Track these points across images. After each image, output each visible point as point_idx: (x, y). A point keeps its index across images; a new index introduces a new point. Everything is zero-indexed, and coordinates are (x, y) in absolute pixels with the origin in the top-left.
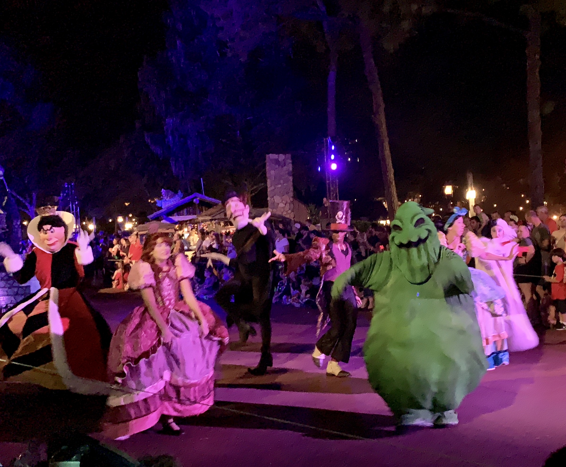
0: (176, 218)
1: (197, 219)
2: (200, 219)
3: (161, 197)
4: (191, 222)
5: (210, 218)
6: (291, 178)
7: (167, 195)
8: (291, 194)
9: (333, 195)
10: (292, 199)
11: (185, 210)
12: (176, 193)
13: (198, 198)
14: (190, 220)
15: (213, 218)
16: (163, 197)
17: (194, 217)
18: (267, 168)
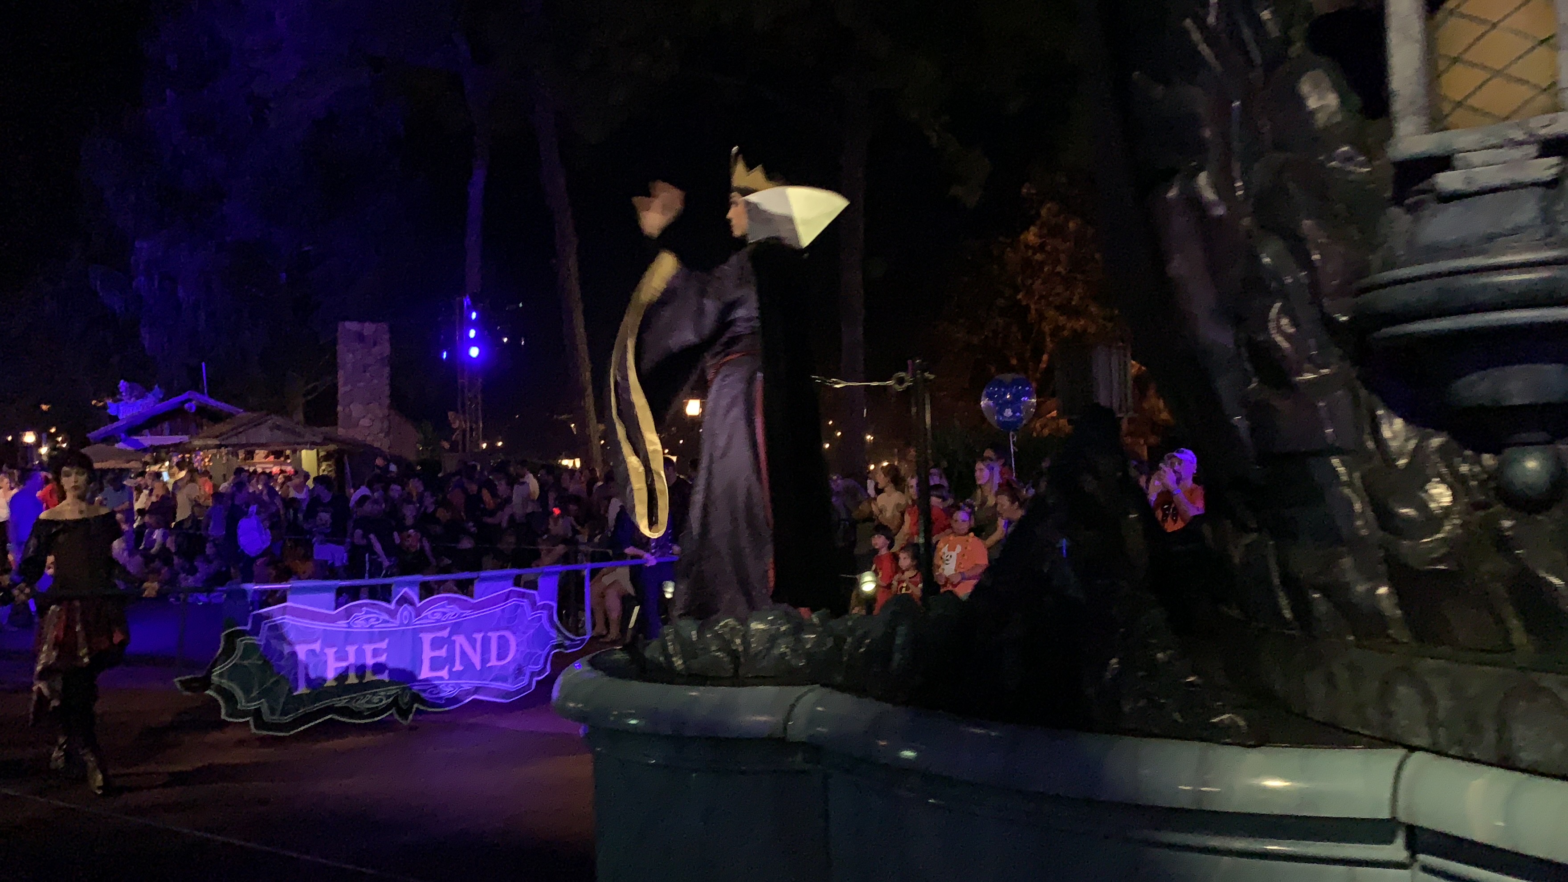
0: (147, 440)
1: (191, 442)
2: (197, 443)
3: (118, 397)
4: (178, 448)
5: (218, 443)
6: (387, 370)
7: (131, 395)
8: (388, 401)
9: (471, 405)
10: (386, 411)
11: (166, 425)
12: (150, 389)
13: (194, 402)
14: (175, 445)
15: (223, 443)
16: (122, 396)
17: (185, 438)
18: (340, 347)
